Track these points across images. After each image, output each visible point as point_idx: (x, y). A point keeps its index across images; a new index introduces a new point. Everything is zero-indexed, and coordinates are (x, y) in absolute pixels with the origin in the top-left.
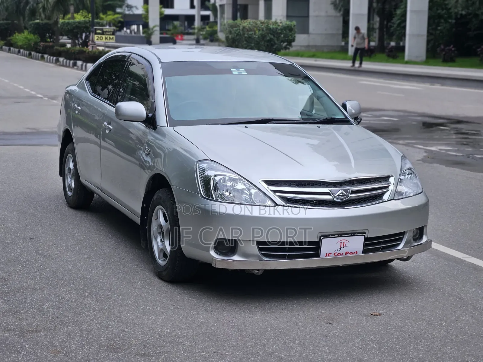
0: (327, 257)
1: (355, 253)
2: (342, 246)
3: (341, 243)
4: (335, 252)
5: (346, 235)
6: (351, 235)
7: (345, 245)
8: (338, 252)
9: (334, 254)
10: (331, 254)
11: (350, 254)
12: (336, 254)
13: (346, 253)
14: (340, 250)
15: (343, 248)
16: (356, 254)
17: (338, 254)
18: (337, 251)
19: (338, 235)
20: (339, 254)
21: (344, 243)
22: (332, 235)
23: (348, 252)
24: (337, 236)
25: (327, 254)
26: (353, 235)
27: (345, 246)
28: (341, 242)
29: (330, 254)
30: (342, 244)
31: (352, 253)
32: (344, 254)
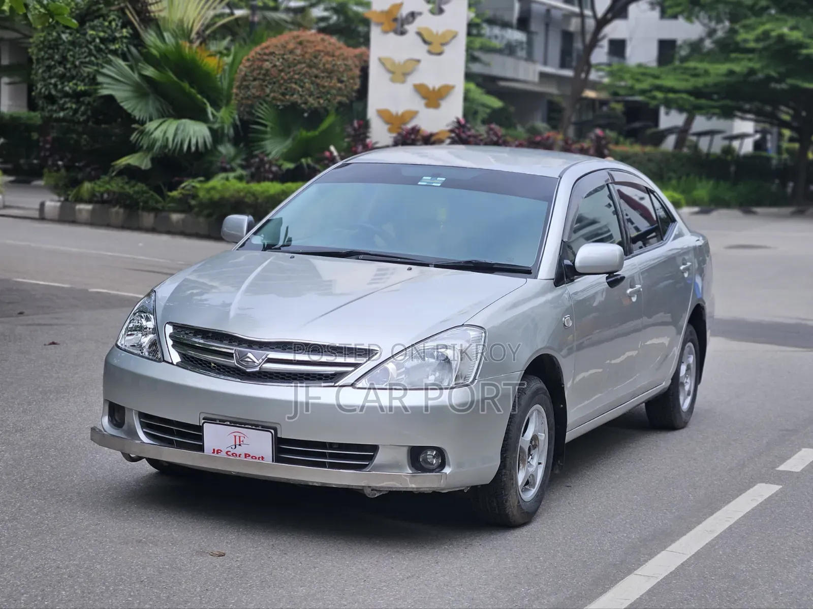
0: (215, 455)
2: (238, 443)
3: (235, 436)
4: (228, 449)
5: (243, 426)
6: (250, 427)
7: (243, 441)
8: (233, 451)
9: (227, 453)
10: (221, 451)
11: (252, 457)
12: (229, 453)
13: (246, 455)
14: (235, 447)
15: (240, 445)
16: (262, 459)
17: (232, 454)
18: (229, 449)
19: (231, 422)
20: (234, 455)
21: (240, 437)
22: (220, 421)
23: (249, 456)
24: (228, 423)
25: (214, 450)
26: (254, 427)
27: (241, 443)
28: (235, 434)
29: (219, 451)
30: (237, 438)
31: (256, 458)
32: (243, 456)
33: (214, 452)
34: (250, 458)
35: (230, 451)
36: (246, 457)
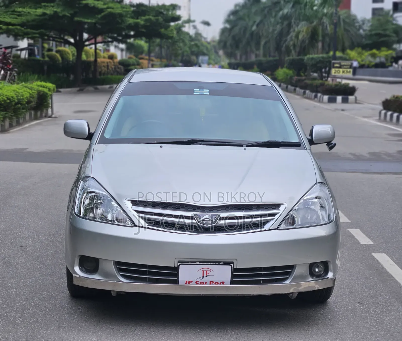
0: (187, 285)
1: (222, 284)
2: (205, 275)
3: (203, 271)
4: (197, 280)
5: (209, 264)
6: (215, 264)
7: (209, 274)
8: (200, 281)
9: (196, 282)
10: (192, 282)
11: (215, 283)
12: (198, 283)
13: (211, 283)
14: (203, 278)
15: (206, 276)
17: (200, 283)
18: (198, 280)
19: (200, 262)
20: (202, 283)
21: (207, 271)
22: (192, 262)
23: (213, 282)
24: (198, 263)
25: (186, 281)
26: (217, 264)
27: (208, 275)
28: (203, 270)
29: (191, 282)
30: (205, 272)
31: (218, 283)
32: (208, 283)
33: (186, 283)
34: (214, 284)
35: (199, 281)
36: (210, 284)
